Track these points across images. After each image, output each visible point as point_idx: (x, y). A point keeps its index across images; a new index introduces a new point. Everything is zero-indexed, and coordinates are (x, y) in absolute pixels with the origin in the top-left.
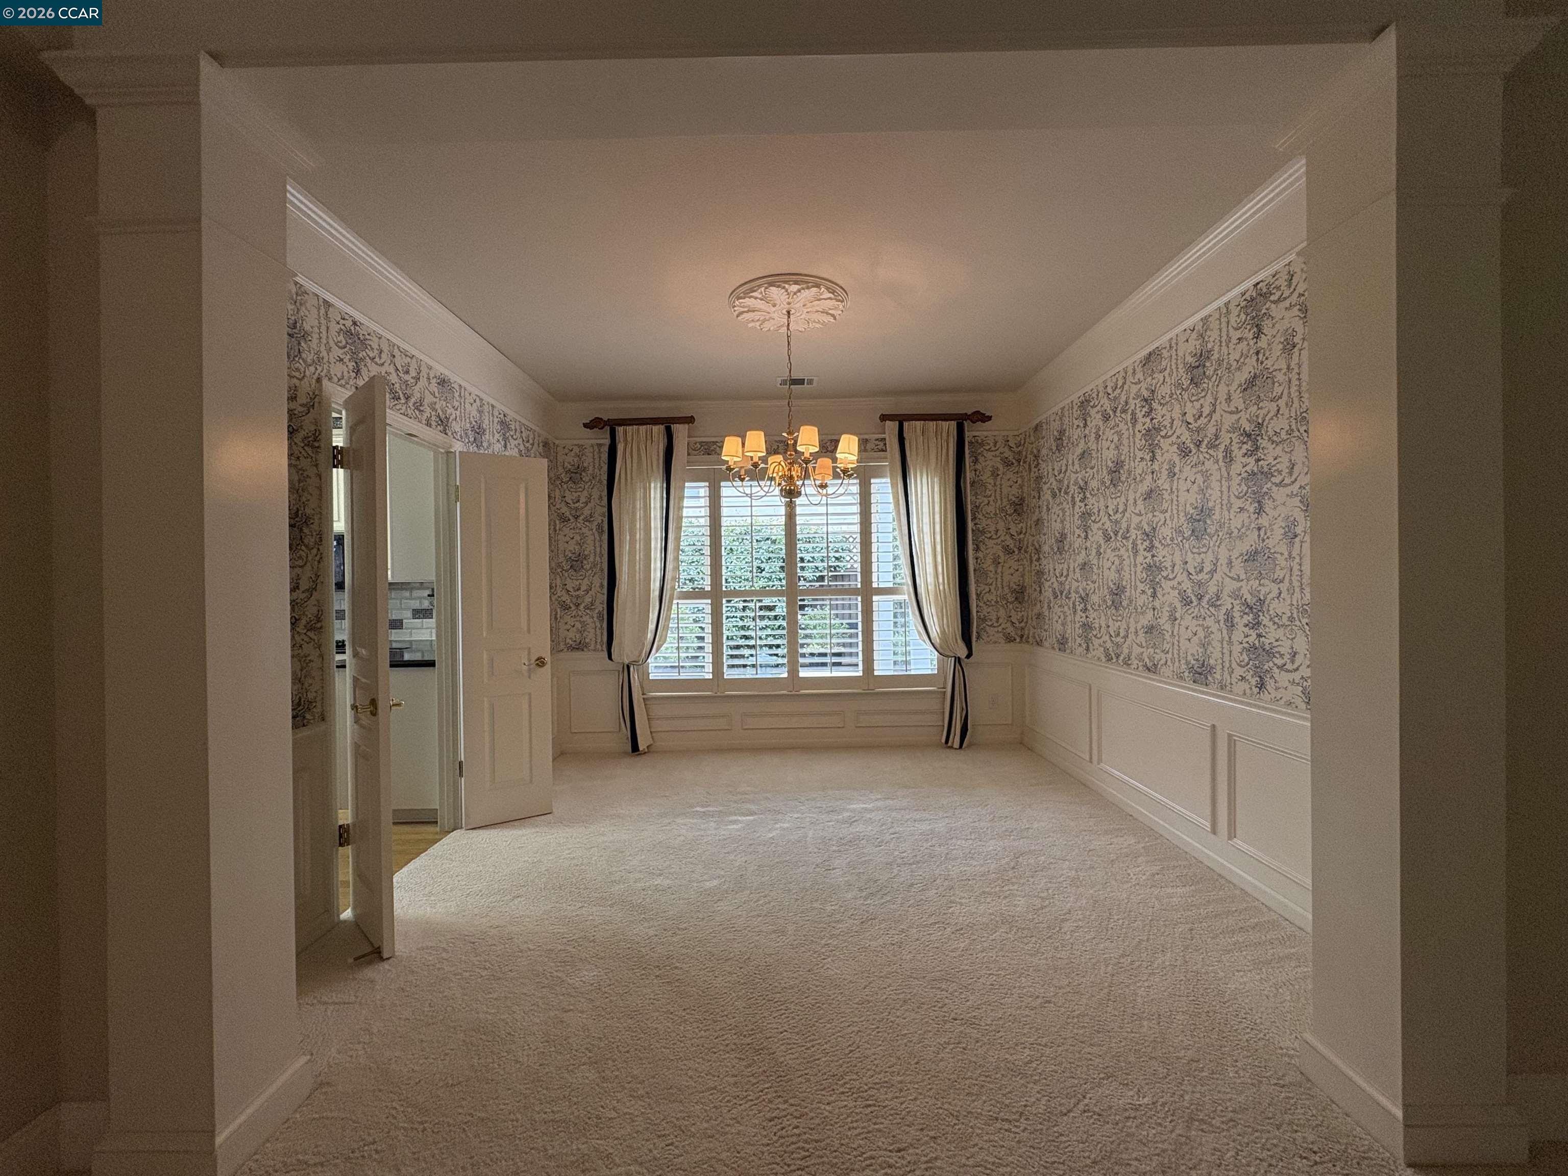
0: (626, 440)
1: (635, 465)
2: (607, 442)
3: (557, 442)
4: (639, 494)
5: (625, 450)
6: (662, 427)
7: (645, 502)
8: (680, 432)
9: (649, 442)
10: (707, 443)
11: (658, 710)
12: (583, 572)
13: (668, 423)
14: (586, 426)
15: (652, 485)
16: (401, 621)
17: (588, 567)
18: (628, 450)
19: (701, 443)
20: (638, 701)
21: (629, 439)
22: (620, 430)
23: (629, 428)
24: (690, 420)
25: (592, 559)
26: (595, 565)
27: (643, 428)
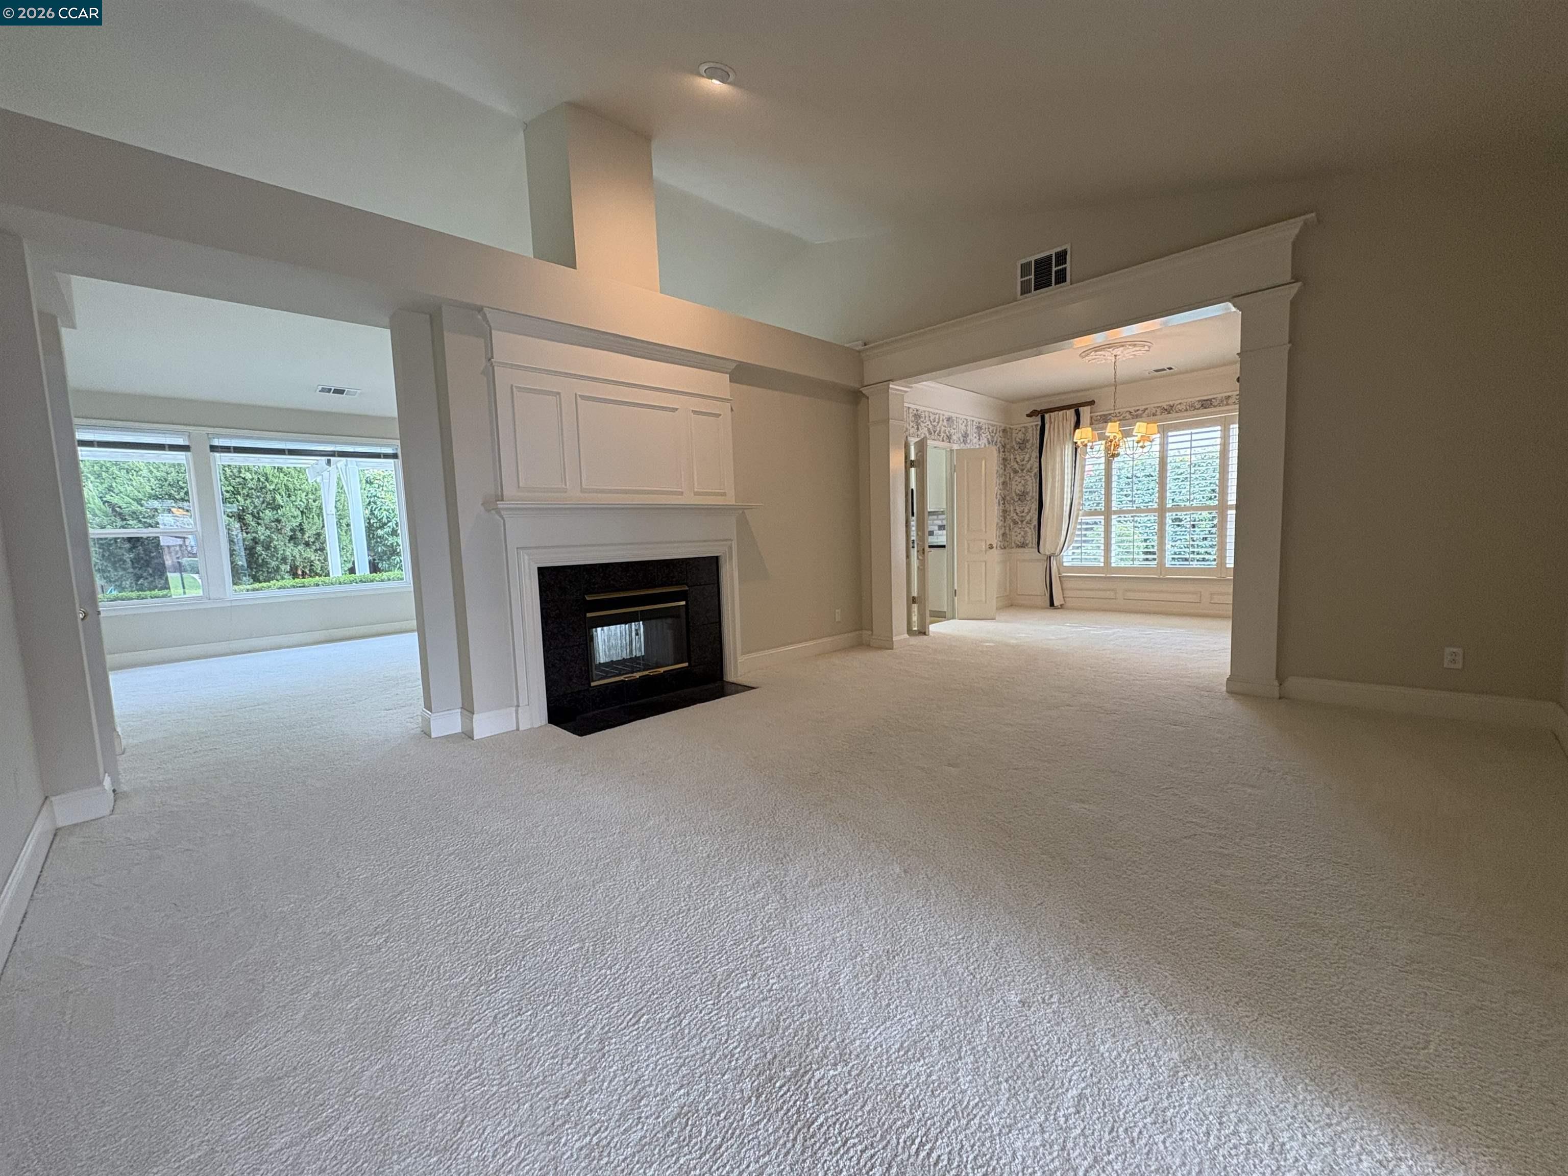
0: (1051, 423)
1: (1056, 435)
2: (1040, 423)
3: (1012, 427)
4: (1058, 453)
5: (1050, 427)
6: (1073, 410)
7: (1062, 459)
8: (1085, 412)
9: (1065, 421)
10: (1104, 415)
11: (1068, 584)
12: (1025, 502)
13: (1076, 408)
14: (1028, 416)
15: (1067, 447)
16: (933, 532)
17: (1028, 499)
18: (1052, 426)
19: (1100, 416)
20: (1056, 576)
21: (1053, 420)
22: (1047, 416)
23: (1052, 414)
24: (1092, 403)
25: (1031, 494)
26: (1033, 498)
27: (1061, 413)
